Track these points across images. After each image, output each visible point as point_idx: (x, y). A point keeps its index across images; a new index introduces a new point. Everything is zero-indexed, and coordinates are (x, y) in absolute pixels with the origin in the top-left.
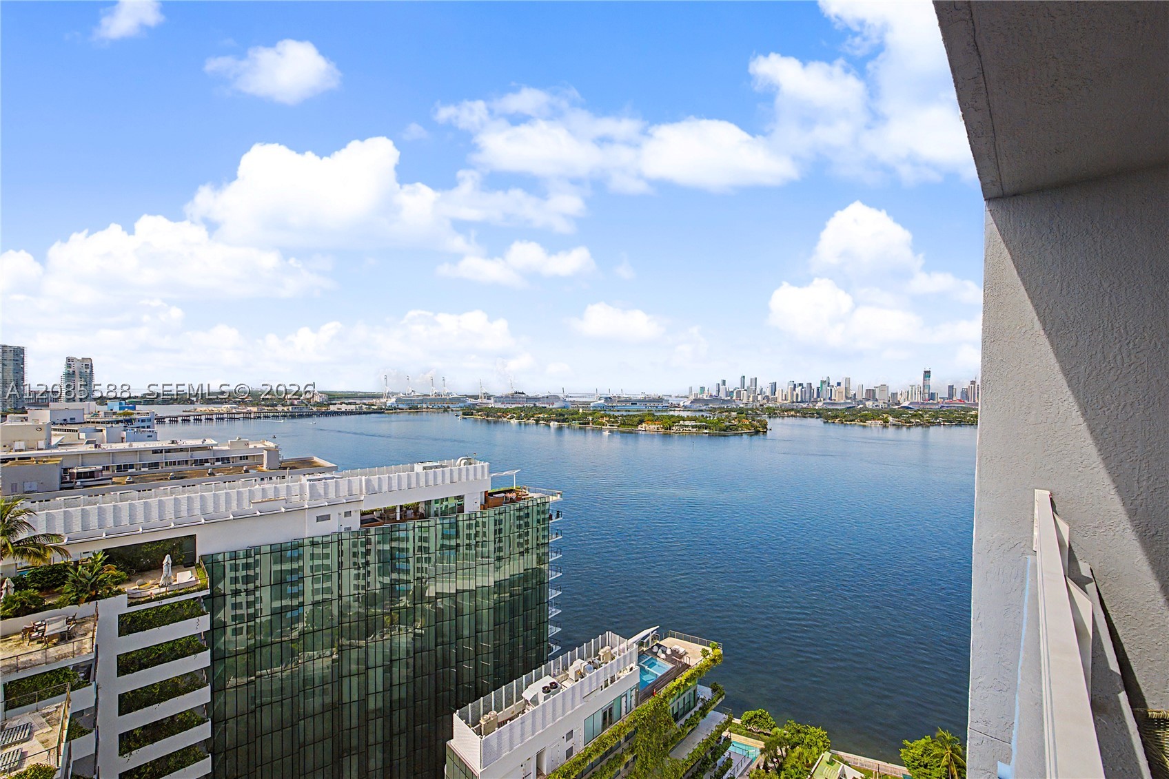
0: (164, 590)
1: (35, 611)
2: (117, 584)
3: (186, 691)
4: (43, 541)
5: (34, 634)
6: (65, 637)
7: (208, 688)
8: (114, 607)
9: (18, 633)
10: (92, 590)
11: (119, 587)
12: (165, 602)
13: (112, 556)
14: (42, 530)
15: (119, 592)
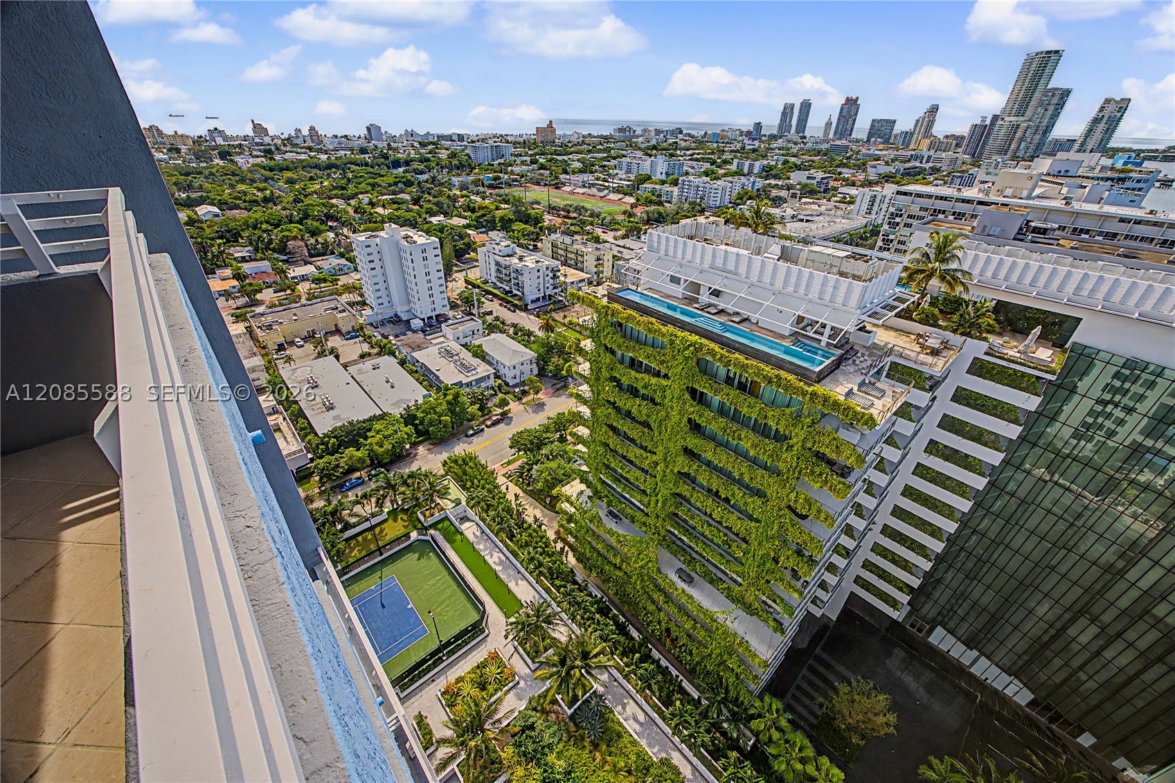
0: (1018, 355)
1: (931, 326)
2: (988, 332)
3: (985, 444)
4: (959, 275)
5: (921, 340)
6: (935, 353)
7: (1003, 455)
8: (975, 348)
9: (914, 335)
10: (968, 328)
11: (989, 336)
12: (1013, 366)
13: (1000, 307)
14: (965, 268)
15: (985, 339)
